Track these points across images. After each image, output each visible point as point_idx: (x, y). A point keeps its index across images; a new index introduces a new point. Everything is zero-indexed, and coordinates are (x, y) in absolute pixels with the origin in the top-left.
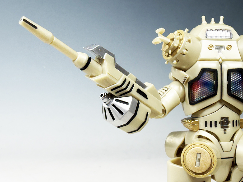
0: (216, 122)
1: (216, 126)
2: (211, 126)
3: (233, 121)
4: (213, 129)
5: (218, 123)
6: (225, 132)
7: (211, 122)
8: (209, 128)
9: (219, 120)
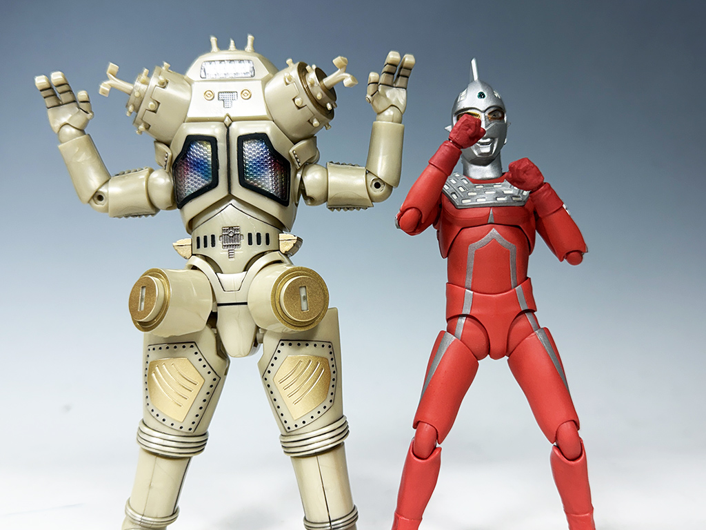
0: (213, 237)
1: (213, 245)
2: (206, 246)
3: (250, 235)
4: (209, 251)
5: (217, 239)
6: (230, 256)
7: (205, 237)
8: (202, 251)
9: (218, 234)
